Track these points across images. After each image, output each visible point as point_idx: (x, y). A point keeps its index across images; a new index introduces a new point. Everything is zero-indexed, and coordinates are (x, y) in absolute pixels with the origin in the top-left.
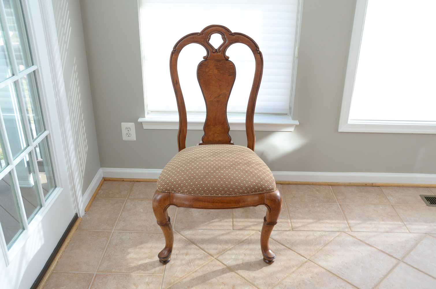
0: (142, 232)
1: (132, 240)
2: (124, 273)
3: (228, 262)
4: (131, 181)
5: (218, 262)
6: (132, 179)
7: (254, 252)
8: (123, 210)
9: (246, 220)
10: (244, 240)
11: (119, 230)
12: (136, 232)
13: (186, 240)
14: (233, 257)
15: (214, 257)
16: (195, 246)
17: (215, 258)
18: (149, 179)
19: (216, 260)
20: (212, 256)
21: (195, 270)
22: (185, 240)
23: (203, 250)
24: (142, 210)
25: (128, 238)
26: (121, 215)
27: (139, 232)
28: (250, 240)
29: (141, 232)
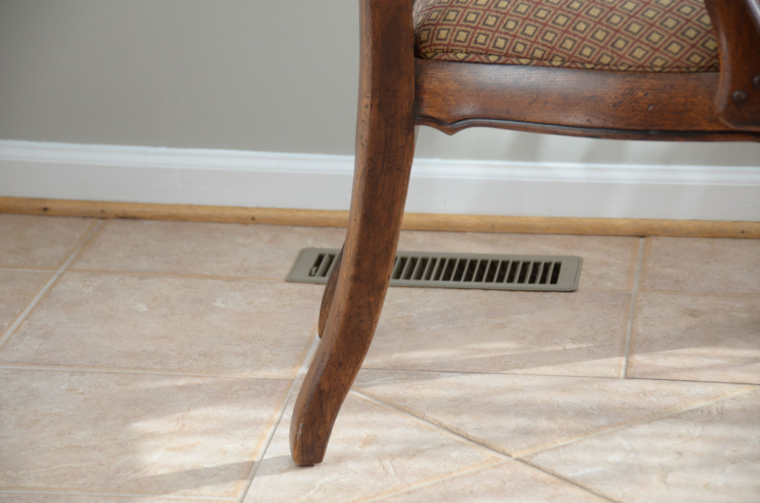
0: (141, 372)
1: (82, 393)
2: (33, 489)
3: (581, 473)
4: (85, 216)
5: (529, 471)
6: (94, 203)
7: (736, 451)
8: (39, 304)
9: (705, 351)
10: (685, 413)
11: (13, 363)
12: (104, 370)
13: (368, 402)
14: (616, 458)
15: (509, 456)
16: (416, 420)
17: (518, 459)
18: (190, 207)
19: (519, 464)
20: (504, 453)
21: (407, 490)
22: (365, 400)
23: (458, 434)
24: (143, 307)
25: (62, 387)
26: (26, 319)
27: (122, 371)
28: (715, 413)
29: (134, 371)
